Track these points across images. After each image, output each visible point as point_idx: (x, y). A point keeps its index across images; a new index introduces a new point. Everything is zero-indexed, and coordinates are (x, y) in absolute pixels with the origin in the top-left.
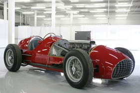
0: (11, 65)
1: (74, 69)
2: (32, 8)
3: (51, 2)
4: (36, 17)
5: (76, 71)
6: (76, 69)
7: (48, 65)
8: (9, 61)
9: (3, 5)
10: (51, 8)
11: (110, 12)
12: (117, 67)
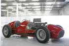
4: (8, 12)
6: (42, 35)
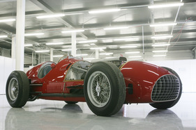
0: (14, 99)
1: (98, 89)
2: (47, 44)
3: (70, 37)
4: (52, 57)
5: (102, 91)
6: (102, 88)
7: (64, 93)
8: (12, 93)
9: (11, 41)
10: (70, 44)
11: (145, 48)
12: (158, 83)
